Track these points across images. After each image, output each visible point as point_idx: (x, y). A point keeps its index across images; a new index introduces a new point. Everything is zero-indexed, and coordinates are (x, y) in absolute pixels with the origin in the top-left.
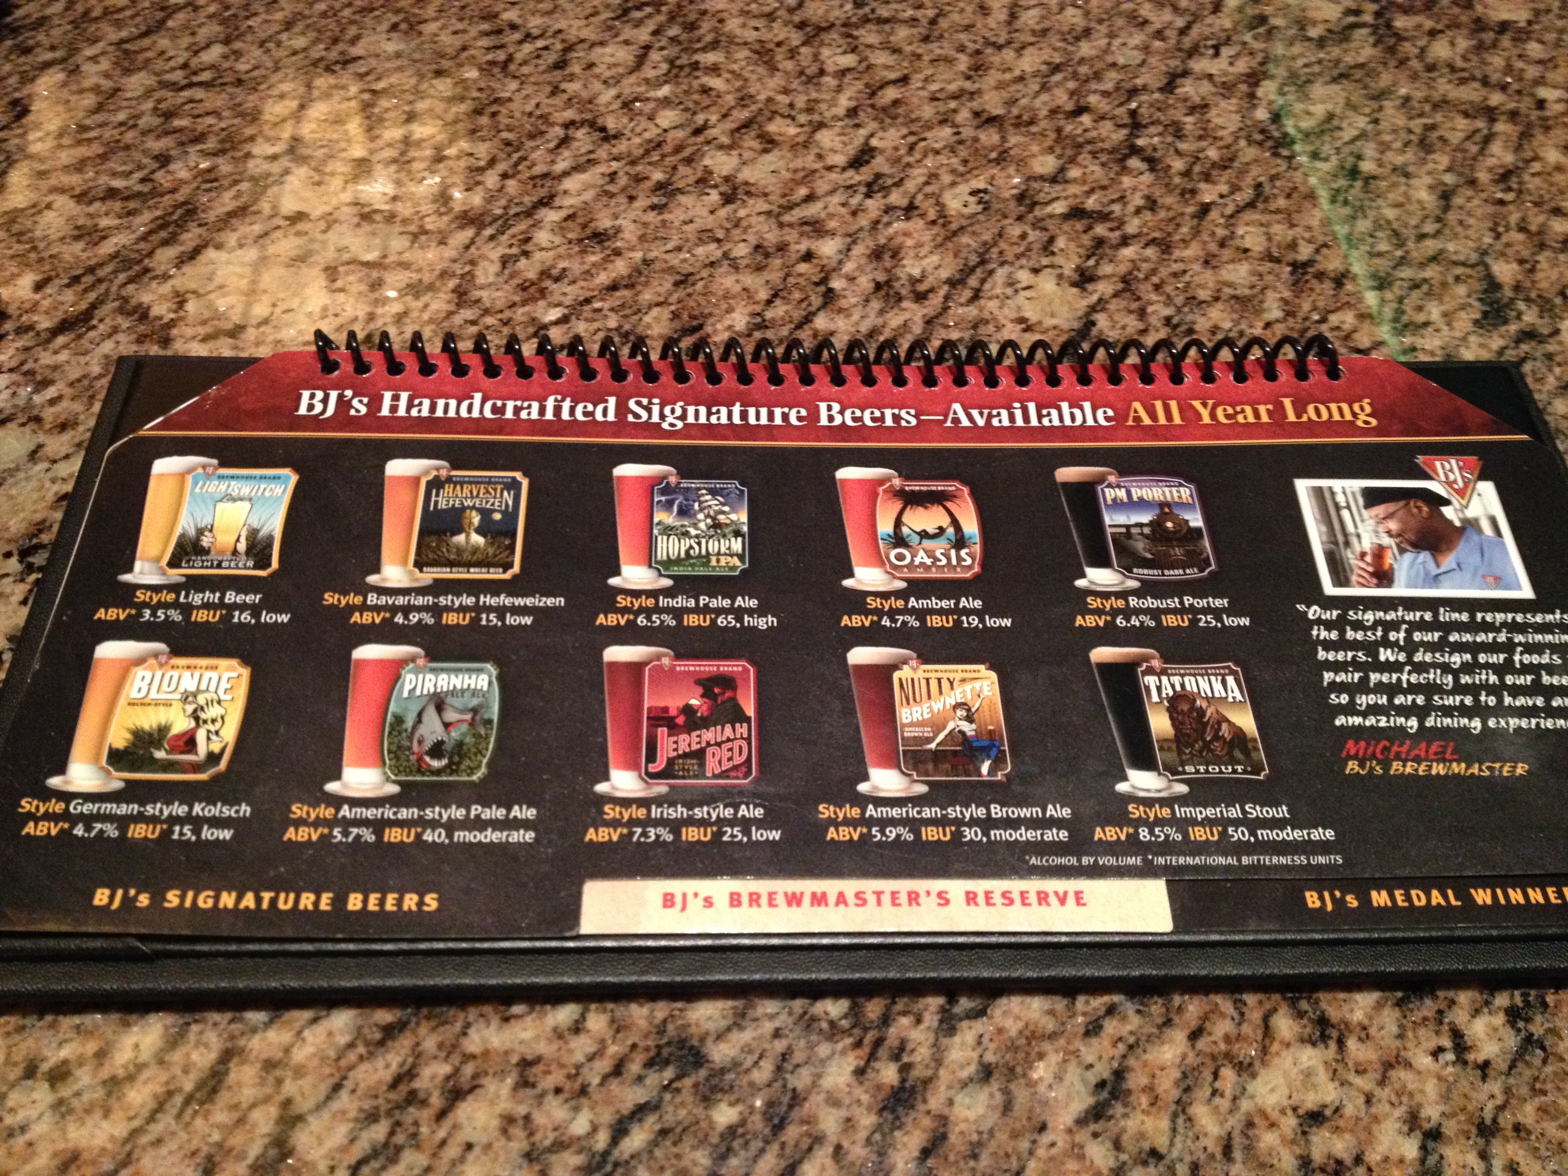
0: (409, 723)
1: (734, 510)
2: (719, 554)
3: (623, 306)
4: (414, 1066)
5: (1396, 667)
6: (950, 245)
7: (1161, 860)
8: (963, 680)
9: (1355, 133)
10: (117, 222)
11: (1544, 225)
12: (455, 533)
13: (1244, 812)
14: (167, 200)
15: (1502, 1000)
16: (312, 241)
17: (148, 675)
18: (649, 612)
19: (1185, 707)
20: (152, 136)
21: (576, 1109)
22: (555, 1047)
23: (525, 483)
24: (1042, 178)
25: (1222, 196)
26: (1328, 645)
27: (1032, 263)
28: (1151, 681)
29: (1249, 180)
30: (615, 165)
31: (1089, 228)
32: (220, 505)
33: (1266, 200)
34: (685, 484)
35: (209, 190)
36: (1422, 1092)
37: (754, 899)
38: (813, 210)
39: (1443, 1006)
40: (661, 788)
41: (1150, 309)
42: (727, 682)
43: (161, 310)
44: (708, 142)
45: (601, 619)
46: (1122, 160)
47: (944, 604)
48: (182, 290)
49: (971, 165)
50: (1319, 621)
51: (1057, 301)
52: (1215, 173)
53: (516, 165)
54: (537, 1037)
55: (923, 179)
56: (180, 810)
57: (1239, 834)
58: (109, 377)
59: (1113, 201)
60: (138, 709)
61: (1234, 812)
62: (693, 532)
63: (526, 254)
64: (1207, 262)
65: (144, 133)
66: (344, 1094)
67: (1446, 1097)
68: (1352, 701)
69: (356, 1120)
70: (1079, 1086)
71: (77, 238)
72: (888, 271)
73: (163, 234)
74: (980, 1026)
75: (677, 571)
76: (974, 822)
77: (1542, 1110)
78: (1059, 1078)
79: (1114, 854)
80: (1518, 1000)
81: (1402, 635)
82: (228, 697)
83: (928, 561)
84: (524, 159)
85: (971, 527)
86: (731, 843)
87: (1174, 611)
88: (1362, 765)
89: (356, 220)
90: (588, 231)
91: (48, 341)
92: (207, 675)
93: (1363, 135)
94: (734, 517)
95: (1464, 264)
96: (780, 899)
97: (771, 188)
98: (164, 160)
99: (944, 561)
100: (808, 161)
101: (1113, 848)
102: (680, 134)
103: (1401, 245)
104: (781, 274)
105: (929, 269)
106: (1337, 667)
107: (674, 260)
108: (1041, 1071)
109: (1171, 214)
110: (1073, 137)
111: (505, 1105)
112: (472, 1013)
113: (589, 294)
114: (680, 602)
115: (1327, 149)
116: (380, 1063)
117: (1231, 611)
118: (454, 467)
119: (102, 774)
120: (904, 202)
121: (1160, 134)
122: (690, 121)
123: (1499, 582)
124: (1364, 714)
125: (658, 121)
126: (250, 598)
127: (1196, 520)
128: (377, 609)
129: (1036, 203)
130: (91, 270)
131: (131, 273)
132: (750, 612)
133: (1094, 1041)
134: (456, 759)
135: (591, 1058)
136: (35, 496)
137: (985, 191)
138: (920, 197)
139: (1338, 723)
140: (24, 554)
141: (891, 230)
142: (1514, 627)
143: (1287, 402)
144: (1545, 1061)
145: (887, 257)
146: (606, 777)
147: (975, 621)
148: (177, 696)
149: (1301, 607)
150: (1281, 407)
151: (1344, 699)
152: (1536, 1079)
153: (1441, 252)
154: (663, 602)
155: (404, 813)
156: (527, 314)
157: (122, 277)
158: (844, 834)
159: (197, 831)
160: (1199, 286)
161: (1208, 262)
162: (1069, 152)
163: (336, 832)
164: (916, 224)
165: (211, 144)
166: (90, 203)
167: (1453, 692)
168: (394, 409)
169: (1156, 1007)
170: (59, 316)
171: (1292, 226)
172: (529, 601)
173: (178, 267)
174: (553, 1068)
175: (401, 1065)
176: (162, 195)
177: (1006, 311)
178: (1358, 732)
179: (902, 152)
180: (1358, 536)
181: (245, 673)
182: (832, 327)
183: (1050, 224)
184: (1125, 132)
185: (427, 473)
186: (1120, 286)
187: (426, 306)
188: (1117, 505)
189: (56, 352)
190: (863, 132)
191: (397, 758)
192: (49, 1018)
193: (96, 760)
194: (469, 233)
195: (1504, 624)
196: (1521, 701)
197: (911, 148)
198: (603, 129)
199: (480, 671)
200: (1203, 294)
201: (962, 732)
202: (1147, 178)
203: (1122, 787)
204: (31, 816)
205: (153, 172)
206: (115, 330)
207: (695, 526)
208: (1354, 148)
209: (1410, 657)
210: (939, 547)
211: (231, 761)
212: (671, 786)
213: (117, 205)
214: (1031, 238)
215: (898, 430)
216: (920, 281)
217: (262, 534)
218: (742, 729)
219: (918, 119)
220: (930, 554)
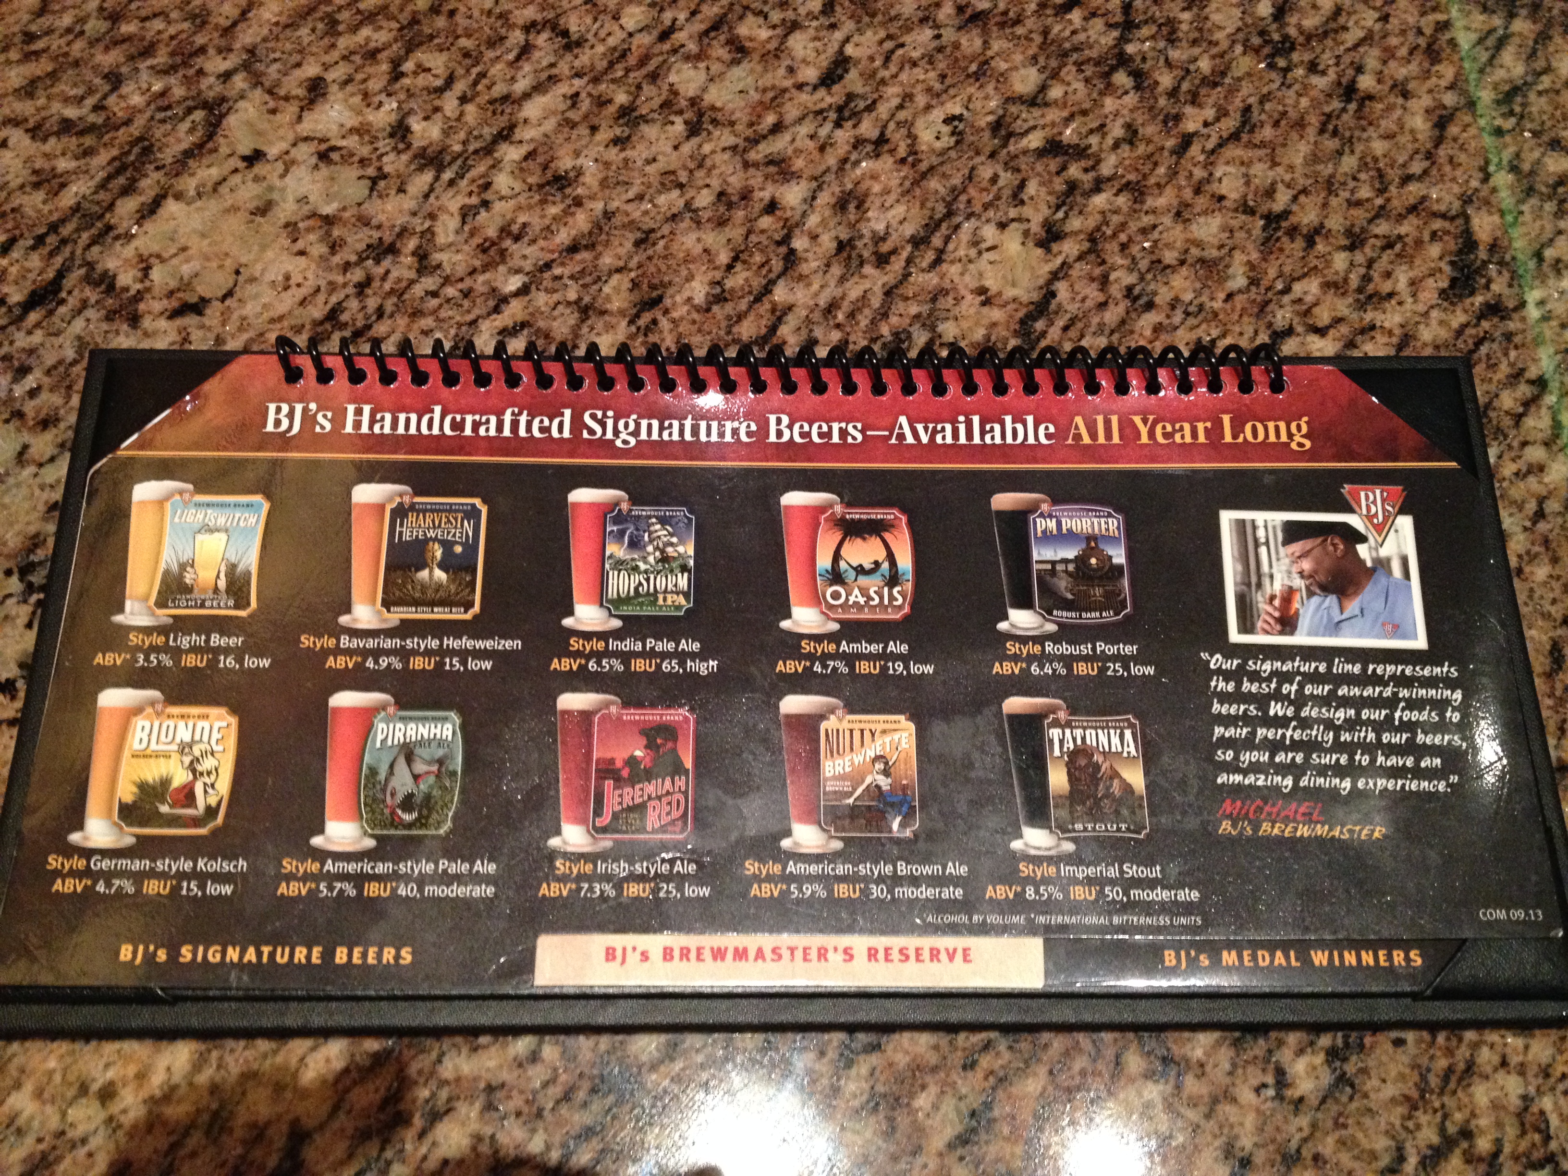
0: (382, 776)
1: (682, 542)
2: (666, 591)
3: (583, 272)
4: (399, 1089)
5: (1281, 722)
6: (918, 192)
7: (1042, 919)
8: (884, 732)
9: (1361, 34)
10: (73, 164)
11: (1538, 162)
12: (419, 568)
13: (1122, 872)
14: (122, 135)
15: (1325, 1041)
16: (271, 189)
17: (147, 725)
18: (599, 656)
19: (1083, 762)
20: (101, 46)
21: (533, 1131)
22: (516, 1074)
23: (484, 510)
24: (1020, 99)
25: (1206, 124)
26: (1224, 697)
27: (1000, 216)
28: (1055, 733)
29: (1238, 103)
30: (577, 82)
31: (1064, 168)
32: (199, 537)
33: (1252, 131)
34: (637, 511)
35: (163, 121)
36: (1241, 1124)
37: (685, 953)
38: (779, 145)
39: (1273, 1044)
40: (606, 843)
41: (1113, 276)
42: (669, 732)
43: (127, 279)
44: (675, 51)
45: (555, 664)
46: (1107, 75)
47: (874, 648)
48: (146, 254)
49: (948, 81)
50: (1219, 671)
51: (1020, 266)
52: (1203, 91)
53: (475, 83)
54: (501, 1066)
55: (896, 102)
56: (187, 866)
57: (1113, 893)
58: (85, 363)
59: (1092, 131)
60: (142, 761)
61: (1113, 872)
62: (643, 566)
63: (486, 204)
64: (1178, 214)
65: (91, 44)
66: (342, 1115)
67: (1261, 1130)
68: (1236, 758)
69: (353, 1137)
70: (952, 1115)
71: (37, 186)
72: (852, 226)
73: (121, 180)
74: (874, 1059)
75: (627, 610)
76: (881, 879)
77: (1342, 1143)
78: (936, 1107)
79: (1002, 913)
80: (1340, 1042)
81: (1295, 687)
82: (219, 748)
83: (862, 600)
84: (482, 75)
85: (905, 562)
86: (667, 899)
87: (1086, 659)
88: (1234, 826)
89: (314, 160)
90: (549, 174)
91: (21, 318)
92: (200, 724)
93: (1368, 39)
94: (681, 549)
95: (1444, 216)
96: (707, 954)
97: (738, 115)
98: (115, 80)
99: (877, 600)
100: (778, 77)
101: (1001, 907)
102: (645, 39)
103: (1382, 191)
104: (742, 231)
105: (894, 223)
106: (1229, 721)
107: (636, 212)
108: (923, 1101)
109: (1151, 148)
110: (1058, 42)
111: (474, 1126)
112: (447, 1043)
113: (549, 257)
114: (628, 645)
115: (1327, 59)
116: (371, 1087)
117: (1138, 659)
118: (417, 493)
119: (116, 830)
120: (874, 134)
121: (1153, 37)
122: (657, 20)
123: (1397, 630)
124: (1245, 772)
125: (623, 21)
126: (233, 641)
127: (1119, 556)
128: (349, 652)
129: (1010, 135)
130: (54, 228)
131: (94, 231)
132: (693, 656)
133: (970, 1074)
134: (425, 812)
135: (545, 1085)
136: (26, 505)
137: (960, 118)
138: (892, 126)
139: (1219, 781)
140: (25, 570)
141: (858, 172)
142: (1403, 681)
143: (1226, 419)
144: (1351, 1098)
145: (852, 207)
146: (558, 832)
147: (900, 667)
148: (174, 747)
149: (1204, 656)
150: (1219, 424)
151: (1230, 755)
152: (1340, 1114)
153: (1424, 198)
154: (613, 644)
155: (381, 868)
156: (487, 282)
157: (85, 236)
158: (766, 890)
159: (202, 887)
160: (1167, 245)
161: (1181, 214)
162: (1054, 63)
163: (323, 886)
164: (886, 163)
165: (161, 58)
166: (45, 140)
167: (1331, 750)
168: (357, 424)
169: (1025, 1044)
170: (28, 287)
171: (1274, 164)
172: (488, 644)
173: (139, 223)
174: (515, 1093)
175: (388, 1089)
176: (117, 128)
177: (967, 278)
178: (1238, 789)
179: (878, 63)
180: (1271, 577)
181: (233, 721)
182: (791, 299)
183: (1023, 163)
184: (1116, 34)
185: (391, 499)
186: (1086, 245)
187: (388, 272)
188: (1047, 538)
189: (29, 333)
190: (838, 35)
191: (373, 811)
192: (94, 1043)
193: (109, 816)
194: (428, 177)
195: (1393, 677)
196: (1393, 761)
197: (887, 59)
198: (565, 33)
199: (445, 719)
200: (1170, 257)
201: (878, 787)
202: (1131, 99)
203: (1016, 845)
204: (58, 873)
205: (105, 97)
206: (84, 304)
207: (644, 559)
208: (1355, 56)
209: (1298, 710)
210: (873, 583)
211: (227, 815)
212: (615, 841)
213: (73, 142)
214: (1001, 183)
215: (845, 449)
216: (883, 239)
217: (240, 568)
218: (680, 782)
219: (897, 17)
220: (864, 592)
